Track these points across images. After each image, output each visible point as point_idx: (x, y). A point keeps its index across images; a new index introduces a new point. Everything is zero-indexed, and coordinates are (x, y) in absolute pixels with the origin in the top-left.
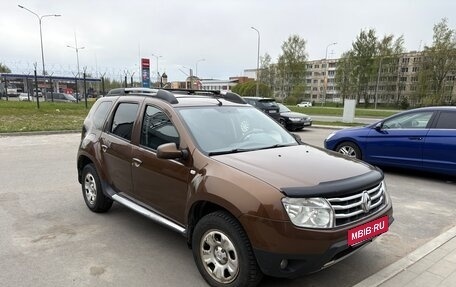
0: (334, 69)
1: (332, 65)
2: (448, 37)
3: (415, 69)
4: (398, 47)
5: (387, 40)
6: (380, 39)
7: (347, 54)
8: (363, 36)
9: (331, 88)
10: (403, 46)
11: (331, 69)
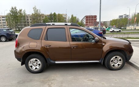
0: (4, 19)
1: (3, 17)
2: (37, 11)
3: (30, 20)
4: (24, 13)
5: (21, 10)
6: (18, 10)
7: (9, 14)
8: (12, 8)
9: (5, 25)
10: (26, 13)
11: (3, 19)
